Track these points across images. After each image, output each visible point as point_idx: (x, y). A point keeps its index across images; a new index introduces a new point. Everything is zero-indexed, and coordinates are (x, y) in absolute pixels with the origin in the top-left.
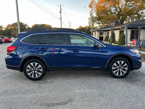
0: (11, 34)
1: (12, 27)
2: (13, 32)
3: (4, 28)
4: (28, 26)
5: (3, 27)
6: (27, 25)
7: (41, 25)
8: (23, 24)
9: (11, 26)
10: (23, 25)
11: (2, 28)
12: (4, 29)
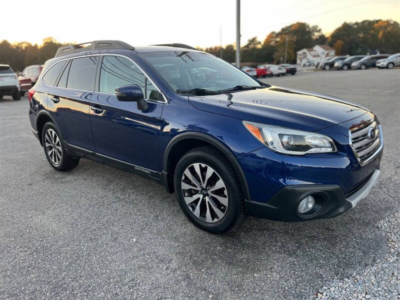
0: (274, 57)
1: (278, 39)
2: (278, 51)
3: (260, 43)
4: (320, 30)
5: (258, 40)
6: (318, 29)
7: (364, 22)
8: (308, 27)
9: (278, 35)
10: (307, 29)
11: (255, 44)
12: (259, 46)
